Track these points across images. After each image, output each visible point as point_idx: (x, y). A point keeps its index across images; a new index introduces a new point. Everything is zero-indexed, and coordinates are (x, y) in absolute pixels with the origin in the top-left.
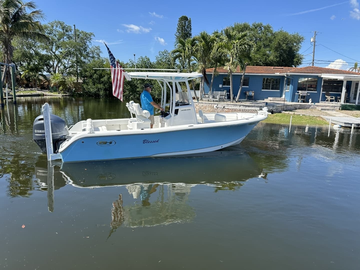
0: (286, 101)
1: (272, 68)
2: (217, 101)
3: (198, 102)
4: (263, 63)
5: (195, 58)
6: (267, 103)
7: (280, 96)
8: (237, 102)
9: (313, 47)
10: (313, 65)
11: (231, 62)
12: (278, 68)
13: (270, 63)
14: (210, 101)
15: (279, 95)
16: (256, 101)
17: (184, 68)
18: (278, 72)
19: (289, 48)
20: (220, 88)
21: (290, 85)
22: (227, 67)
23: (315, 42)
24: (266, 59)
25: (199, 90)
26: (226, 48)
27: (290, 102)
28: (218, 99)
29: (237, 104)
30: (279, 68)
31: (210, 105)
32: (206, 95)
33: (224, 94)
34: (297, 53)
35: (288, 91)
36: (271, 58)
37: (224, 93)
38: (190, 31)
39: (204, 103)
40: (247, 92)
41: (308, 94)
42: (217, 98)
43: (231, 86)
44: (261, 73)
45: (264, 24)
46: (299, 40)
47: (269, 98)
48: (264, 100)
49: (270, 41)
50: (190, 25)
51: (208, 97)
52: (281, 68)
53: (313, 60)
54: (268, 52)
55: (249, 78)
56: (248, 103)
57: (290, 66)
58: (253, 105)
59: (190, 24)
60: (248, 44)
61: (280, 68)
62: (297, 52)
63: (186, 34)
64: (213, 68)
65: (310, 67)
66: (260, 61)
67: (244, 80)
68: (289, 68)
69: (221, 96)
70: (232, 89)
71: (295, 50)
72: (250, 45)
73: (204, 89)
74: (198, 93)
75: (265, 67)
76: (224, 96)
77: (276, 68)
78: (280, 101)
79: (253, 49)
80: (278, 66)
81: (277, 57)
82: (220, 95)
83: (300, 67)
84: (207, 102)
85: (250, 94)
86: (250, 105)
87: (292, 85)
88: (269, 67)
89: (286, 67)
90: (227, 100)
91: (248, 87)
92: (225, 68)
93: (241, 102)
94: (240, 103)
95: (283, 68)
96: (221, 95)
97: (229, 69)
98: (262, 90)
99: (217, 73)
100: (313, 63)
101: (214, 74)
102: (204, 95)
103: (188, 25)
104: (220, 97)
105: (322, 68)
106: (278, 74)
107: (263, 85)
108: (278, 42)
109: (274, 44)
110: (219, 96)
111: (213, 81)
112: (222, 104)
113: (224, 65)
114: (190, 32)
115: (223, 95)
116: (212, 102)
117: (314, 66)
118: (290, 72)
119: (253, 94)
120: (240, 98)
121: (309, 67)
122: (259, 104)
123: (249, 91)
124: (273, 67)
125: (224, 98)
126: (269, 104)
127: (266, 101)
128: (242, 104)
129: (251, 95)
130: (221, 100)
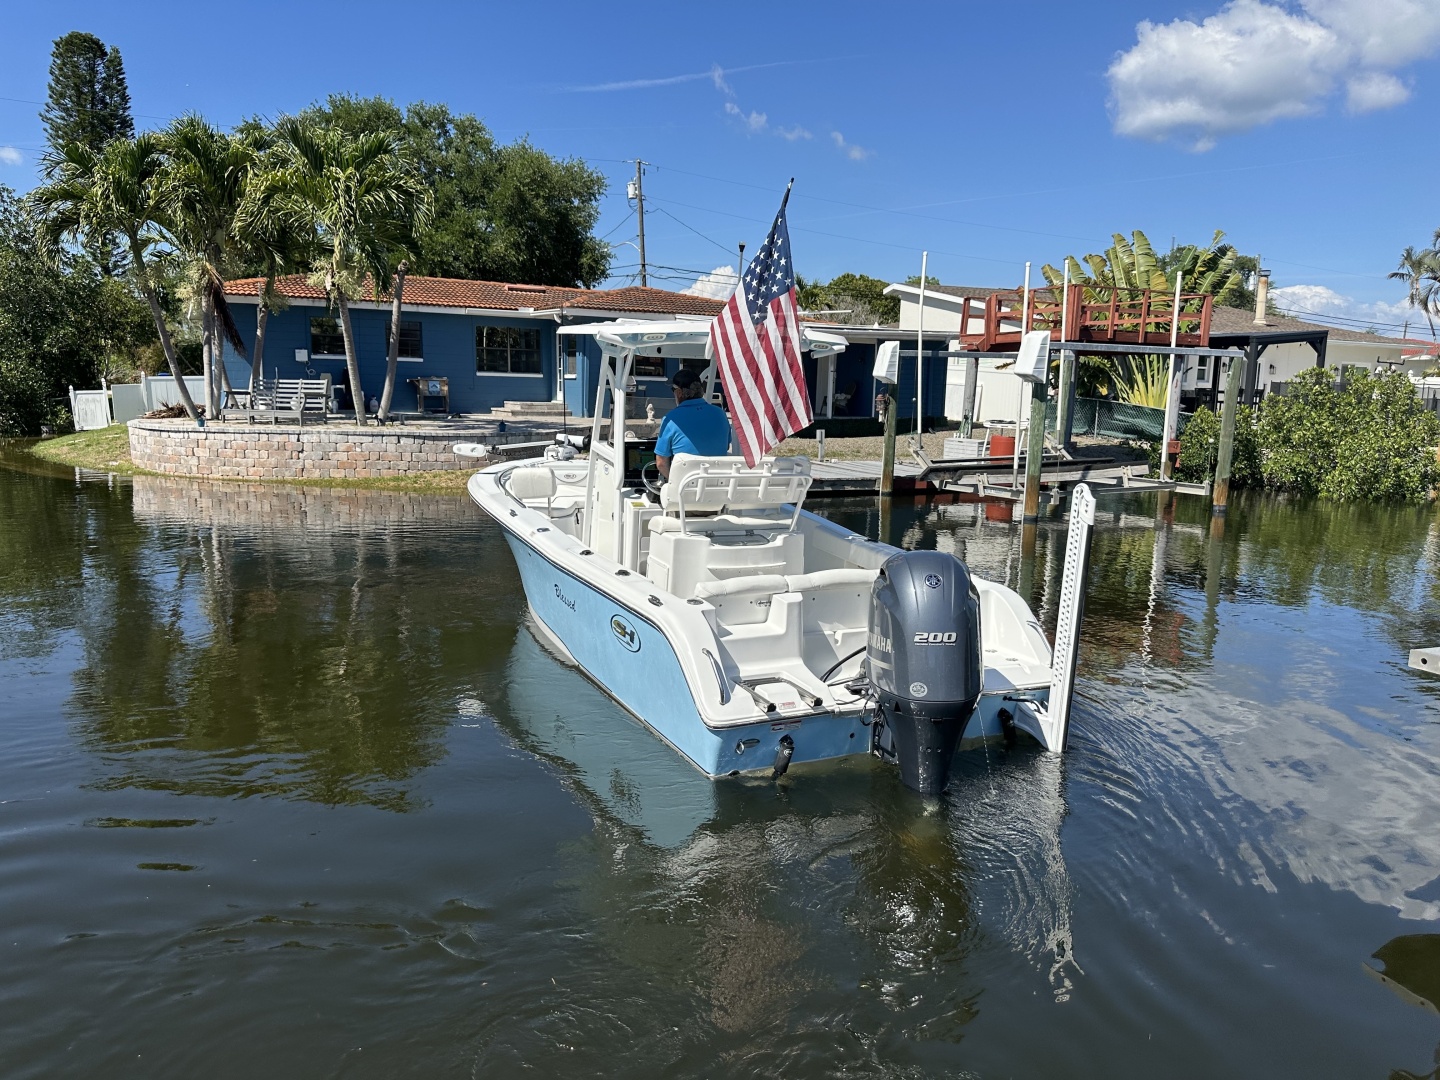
0: (571, 414)
1: (506, 288)
2: (294, 421)
3: (202, 429)
4: (466, 266)
5: (165, 231)
6: (502, 425)
7: (545, 397)
8: (383, 424)
9: (637, 216)
10: (645, 284)
11: (337, 255)
12: (526, 291)
13: (494, 266)
14: (261, 423)
15: (543, 391)
16: (460, 417)
17: (107, 270)
18: (528, 304)
19: (558, 213)
20: (301, 363)
21: (577, 354)
22: (323, 278)
23: (641, 200)
24: (478, 252)
25: (203, 374)
26: (309, 197)
27: (583, 416)
28: (296, 414)
29: (385, 430)
30: (530, 291)
31: (264, 438)
32: (236, 396)
33: (324, 391)
34: (588, 235)
35: (573, 376)
36: (499, 246)
37: (323, 384)
38: (125, 109)
39: (231, 430)
40: (418, 381)
41: (641, 388)
42: (290, 409)
43: (348, 357)
44: (466, 307)
45: (457, 114)
46: (589, 189)
47: (510, 406)
48: (490, 412)
49: (486, 182)
50: (121, 82)
51: (248, 405)
52: (539, 291)
53: (644, 265)
54: (481, 225)
55: (421, 323)
56: (429, 427)
57: (568, 283)
58: (452, 432)
59: (121, 77)
60: (398, 188)
61: (534, 291)
62: (586, 232)
63: (103, 121)
64: (255, 276)
65: (637, 289)
66: (456, 258)
67: (402, 332)
68: (567, 289)
69: (308, 401)
70: (354, 369)
71: (579, 224)
72: (406, 193)
73: (223, 369)
74: (200, 388)
75: (478, 282)
76: (323, 400)
77: (521, 290)
78: (549, 414)
79: (424, 211)
80: (527, 283)
81: (516, 246)
82: (303, 396)
83: (603, 287)
84: (247, 428)
85: (434, 389)
86: (440, 432)
87: (584, 354)
88: (492, 283)
89: (555, 288)
90: (337, 413)
91: (421, 360)
92: (312, 279)
93: (402, 424)
94: (396, 428)
95: (544, 292)
96: (307, 396)
97: (333, 284)
98: (479, 374)
99: (278, 301)
100: (644, 276)
101: (265, 306)
102: (230, 396)
103: (109, 77)
104: (306, 403)
105: (673, 294)
106: (529, 312)
107: (479, 353)
108: (517, 188)
109: (502, 194)
110: (303, 400)
111: (265, 333)
112: (319, 432)
113: (307, 268)
114: (121, 112)
115: (322, 395)
116: (273, 428)
117: (648, 286)
118: (572, 307)
119: (446, 388)
120: (394, 404)
121: (632, 289)
122: (473, 428)
123: (427, 377)
124: (507, 286)
125: (323, 406)
126: (511, 428)
127: (497, 414)
128: (406, 430)
129: (439, 393)
130: (311, 416)
